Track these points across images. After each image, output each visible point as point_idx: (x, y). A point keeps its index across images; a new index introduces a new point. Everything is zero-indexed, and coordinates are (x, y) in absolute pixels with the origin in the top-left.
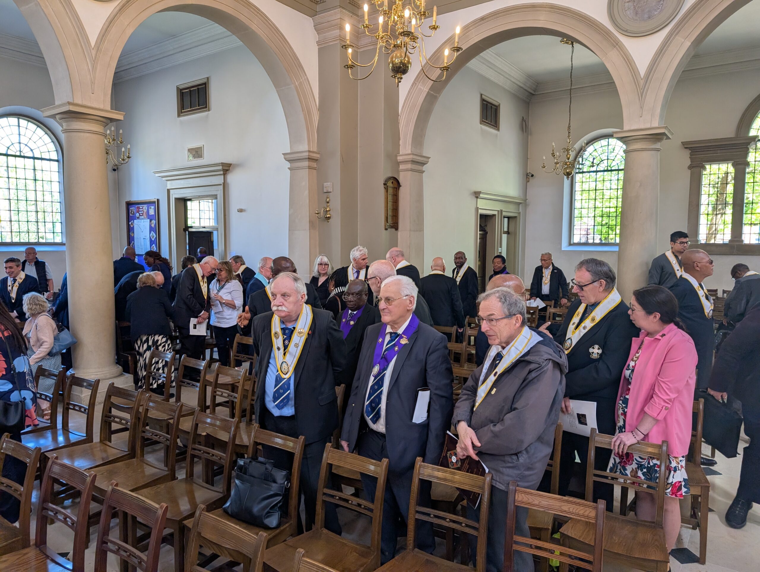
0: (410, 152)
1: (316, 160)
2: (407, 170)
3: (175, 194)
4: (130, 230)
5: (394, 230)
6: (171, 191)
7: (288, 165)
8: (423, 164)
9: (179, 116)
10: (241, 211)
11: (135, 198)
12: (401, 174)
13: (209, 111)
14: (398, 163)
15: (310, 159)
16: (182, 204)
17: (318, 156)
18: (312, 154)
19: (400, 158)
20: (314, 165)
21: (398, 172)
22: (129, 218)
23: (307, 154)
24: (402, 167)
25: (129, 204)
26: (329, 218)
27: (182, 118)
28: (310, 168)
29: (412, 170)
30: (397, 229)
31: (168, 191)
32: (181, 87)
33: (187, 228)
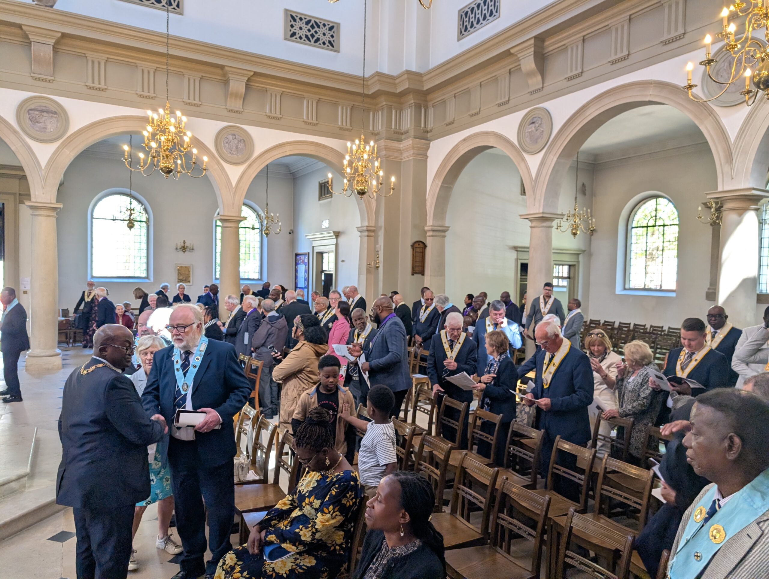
0: (431, 224)
1: (374, 231)
2: (430, 236)
3: (317, 250)
4: (296, 271)
5: (420, 275)
6: (315, 248)
7: (359, 234)
8: (445, 231)
9: (319, 200)
10: (343, 261)
11: (300, 252)
12: (428, 238)
13: (332, 197)
14: (426, 232)
15: (368, 231)
16: (321, 255)
17: (374, 228)
18: (369, 228)
19: (426, 228)
20: (372, 234)
21: (425, 237)
22: (296, 264)
23: (365, 228)
24: (428, 234)
25: (297, 255)
26: (378, 267)
27: (321, 202)
28: (368, 236)
29: (432, 236)
30: (423, 274)
31: (313, 247)
32: (321, 182)
33: (322, 271)
